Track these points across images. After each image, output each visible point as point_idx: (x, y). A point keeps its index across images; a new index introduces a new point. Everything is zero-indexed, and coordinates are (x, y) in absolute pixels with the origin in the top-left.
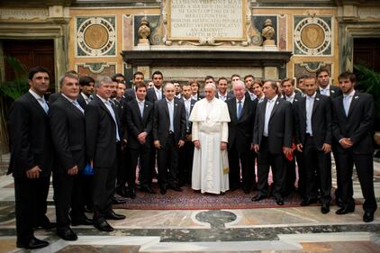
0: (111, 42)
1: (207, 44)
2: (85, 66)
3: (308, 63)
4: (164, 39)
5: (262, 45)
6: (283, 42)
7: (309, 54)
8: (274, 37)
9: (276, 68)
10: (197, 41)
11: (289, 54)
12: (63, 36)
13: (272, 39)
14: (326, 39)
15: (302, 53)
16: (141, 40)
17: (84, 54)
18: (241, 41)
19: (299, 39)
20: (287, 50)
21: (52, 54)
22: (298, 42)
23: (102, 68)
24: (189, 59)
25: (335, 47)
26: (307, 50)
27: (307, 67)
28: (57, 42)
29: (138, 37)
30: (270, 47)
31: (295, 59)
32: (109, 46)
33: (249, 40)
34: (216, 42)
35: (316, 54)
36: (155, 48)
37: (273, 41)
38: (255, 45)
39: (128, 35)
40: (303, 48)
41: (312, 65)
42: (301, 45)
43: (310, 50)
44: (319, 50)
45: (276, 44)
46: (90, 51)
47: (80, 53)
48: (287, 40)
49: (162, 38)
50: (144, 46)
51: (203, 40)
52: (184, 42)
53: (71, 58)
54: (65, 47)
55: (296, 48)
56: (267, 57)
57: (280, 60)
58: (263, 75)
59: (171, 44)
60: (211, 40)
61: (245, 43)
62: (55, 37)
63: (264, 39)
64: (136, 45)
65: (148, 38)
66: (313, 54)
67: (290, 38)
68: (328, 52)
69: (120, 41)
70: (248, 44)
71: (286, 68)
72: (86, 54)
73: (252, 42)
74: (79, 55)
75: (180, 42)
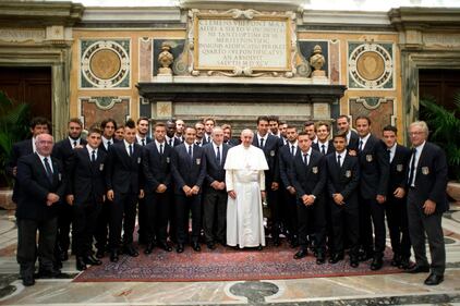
0: (124, 71)
1: (243, 75)
2: (91, 100)
3: (366, 98)
4: (190, 69)
5: (310, 77)
6: (335, 73)
7: (367, 88)
8: (324, 67)
9: (327, 105)
10: (231, 71)
11: (343, 88)
12: (64, 63)
13: (321, 69)
14: (387, 69)
15: (359, 87)
16: (161, 69)
17: (90, 86)
18: (284, 72)
19: (354, 69)
20: (340, 84)
21: (49, 85)
22: (354, 73)
23: (112, 103)
24: (221, 93)
25: (397, 80)
26: (364, 83)
27: (365, 103)
28: (56, 70)
29: (158, 66)
30: (320, 79)
31: (351, 93)
32: (121, 75)
33: (294, 71)
34: (254, 72)
35: (375, 88)
36: (179, 80)
37: (323, 72)
38: (302, 76)
39: (145, 63)
40: (360, 80)
41: (371, 101)
42: (356, 77)
43: (368, 83)
44: (378, 83)
45: (327, 75)
46: (97, 82)
47: (85, 84)
48: (340, 70)
49: (188, 66)
50: (165, 77)
51: (238, 70)
52: (215, 72)
53: (73, 90)
54: (65, 77)
55: (351, 81)
56: (317, 92)
57: (332, 95)
58: (312, 112)
59: (199, 75)
60: (247, 70)
61: (290, 74)
62: (53, 63)
63: (313, 69)
64: (155, 75)
65: (170, 66)
66: (371, 87)
67: (344, 68)
68: (389, 85)
69: (135, 70)
70: (293, 76)
71: (339, 105)
72: (92, 86)
73: (298, 73)
74: (83, 86)
75: (210, 72)
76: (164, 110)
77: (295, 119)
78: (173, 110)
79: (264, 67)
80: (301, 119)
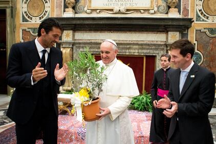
0: (46, 12)
1: (119, 12)
2: (27, 30)
3: (208, 29)
4: (86, 9)
5: (167, 13)
6: (186, 10)
7: (210, 21)
8: (178, 6)
9: (178, 33)
10: (112, 10)
11: (190, 21)
12: (12, 7)
13: (175, 7)
15: (203, 20)
16: (67, 9)
17: (27, 21)
18: (149, 10)
19: (201, 8)
20: (189, 17)
21: (4, 21)
22: (200, 11)
26: (207, 18)
27: (208, 33)
28: (8, 11)
29: (66, 7)
30: (174, 14)
31: (196, 25)
32: (45, 14)
33: (156, 9)
34: (128, 10)
36: (78, 16)
37: (177, 10)
38: (161, 13)
39: (59, 6)
40: (205, 15)
41: (212, 31)
42: (202, 13)
43: (210, 17)
45: (179, 12)
46: (31, 19)
47: (24, 20)
48: (189, 9)
49: (84, 8)
50: (69, 14)
51: (116, 9)
52: (101, 10)
53: (17, 24)
54: (13, 16)
55: (198, 16)
56: (170, 23)
57: (183, 25)
58: (167, 38)
59: (91, 13)
60: (123, 9)
61: (152, 11)
62: (6, 7)
63: (169, 7)
65: (74, 8)
66: (213, 21)
67: (193, 8)
69: (53, 10)
70: (155, 12)
71: (187, 34)
72: (28, 21)
73: (158, 11)
74: (23, 21)
75: (98, 11)
76: (68, 35)
77: (155, 43)
78: (74, 36)
79: (135, 7)
80: (159, 43)
